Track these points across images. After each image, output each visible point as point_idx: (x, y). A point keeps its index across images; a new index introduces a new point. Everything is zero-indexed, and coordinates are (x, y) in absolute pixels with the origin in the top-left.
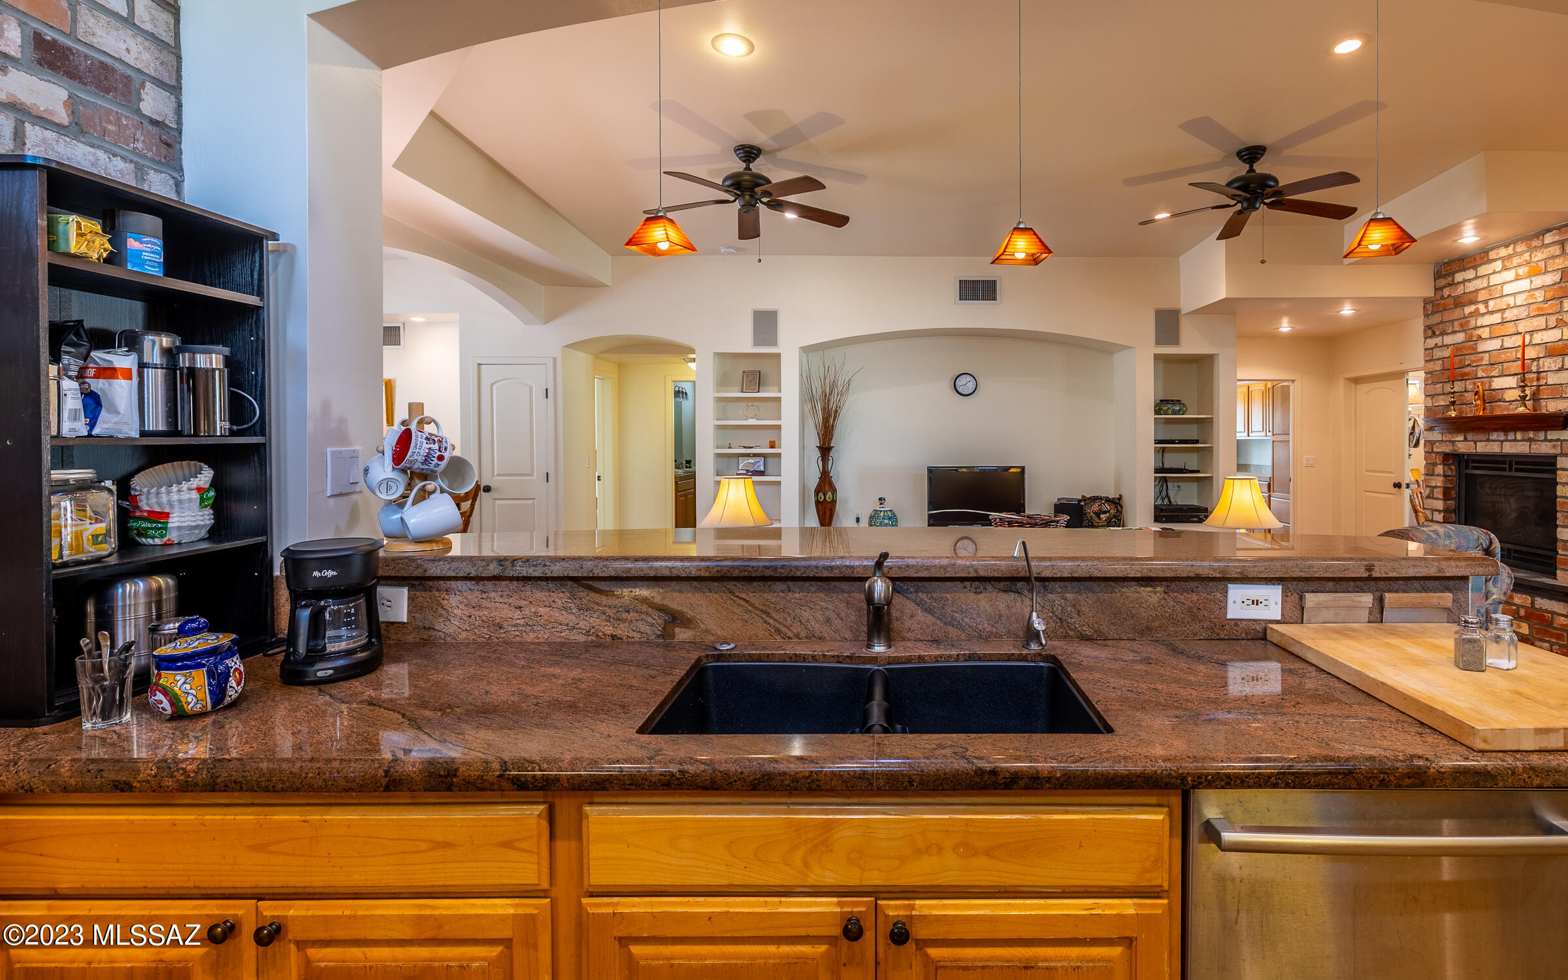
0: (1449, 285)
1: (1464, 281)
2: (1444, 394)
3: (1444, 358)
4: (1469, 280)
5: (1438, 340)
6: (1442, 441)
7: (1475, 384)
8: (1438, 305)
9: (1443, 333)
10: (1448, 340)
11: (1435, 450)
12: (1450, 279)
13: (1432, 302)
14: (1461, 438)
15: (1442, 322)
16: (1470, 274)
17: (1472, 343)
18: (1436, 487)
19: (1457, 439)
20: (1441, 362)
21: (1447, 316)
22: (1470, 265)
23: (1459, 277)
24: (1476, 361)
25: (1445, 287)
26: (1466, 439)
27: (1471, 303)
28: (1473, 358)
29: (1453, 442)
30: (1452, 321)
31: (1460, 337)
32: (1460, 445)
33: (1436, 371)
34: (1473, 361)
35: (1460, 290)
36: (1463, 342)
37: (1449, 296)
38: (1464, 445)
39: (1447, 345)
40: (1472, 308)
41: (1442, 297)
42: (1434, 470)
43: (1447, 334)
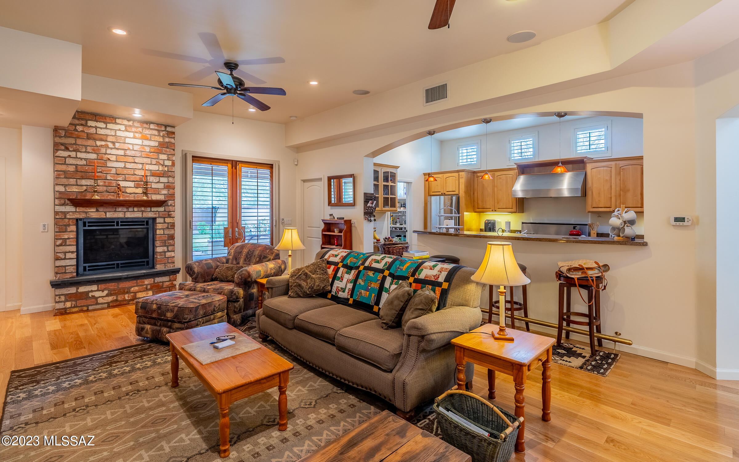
0: (82, 125)
1: (96, 128)
2: (77, 185)
3: (77, 165)
4: (101, 128)
5: (73, 154)
6: (76, 212)
7: (105, 182)
8: (72, 133)
9: (76, 151)
10: (80, 155)
11: (68, 217)
12: (83, 122)
13: (65, 130)
14: (94, 210)
15: (75, 144)
16: (102, 125)
17: (103, 161)
18: (69, 238)
19: (89, 211)
20: (75, 167)
21: (79, 142)
22: (101, 120)
23: (90, 123)
24: (105, 171)
25: (78, 125)
26: (97, 211)
27: (101, 140)
28: (103, 168)
29: (86, 213)
30: (86, 146)
31: (93, 156)
32: (91, 214)
33: (69, 171)
34: (104, 171)
35: (93, 131)
36: (95, 159)
37: (83, 131)
38: (93, 214)
39: (80, 158)
40: (103, 143)
41: (76, 130)
42: (66, 229)
43: (81, 152)
